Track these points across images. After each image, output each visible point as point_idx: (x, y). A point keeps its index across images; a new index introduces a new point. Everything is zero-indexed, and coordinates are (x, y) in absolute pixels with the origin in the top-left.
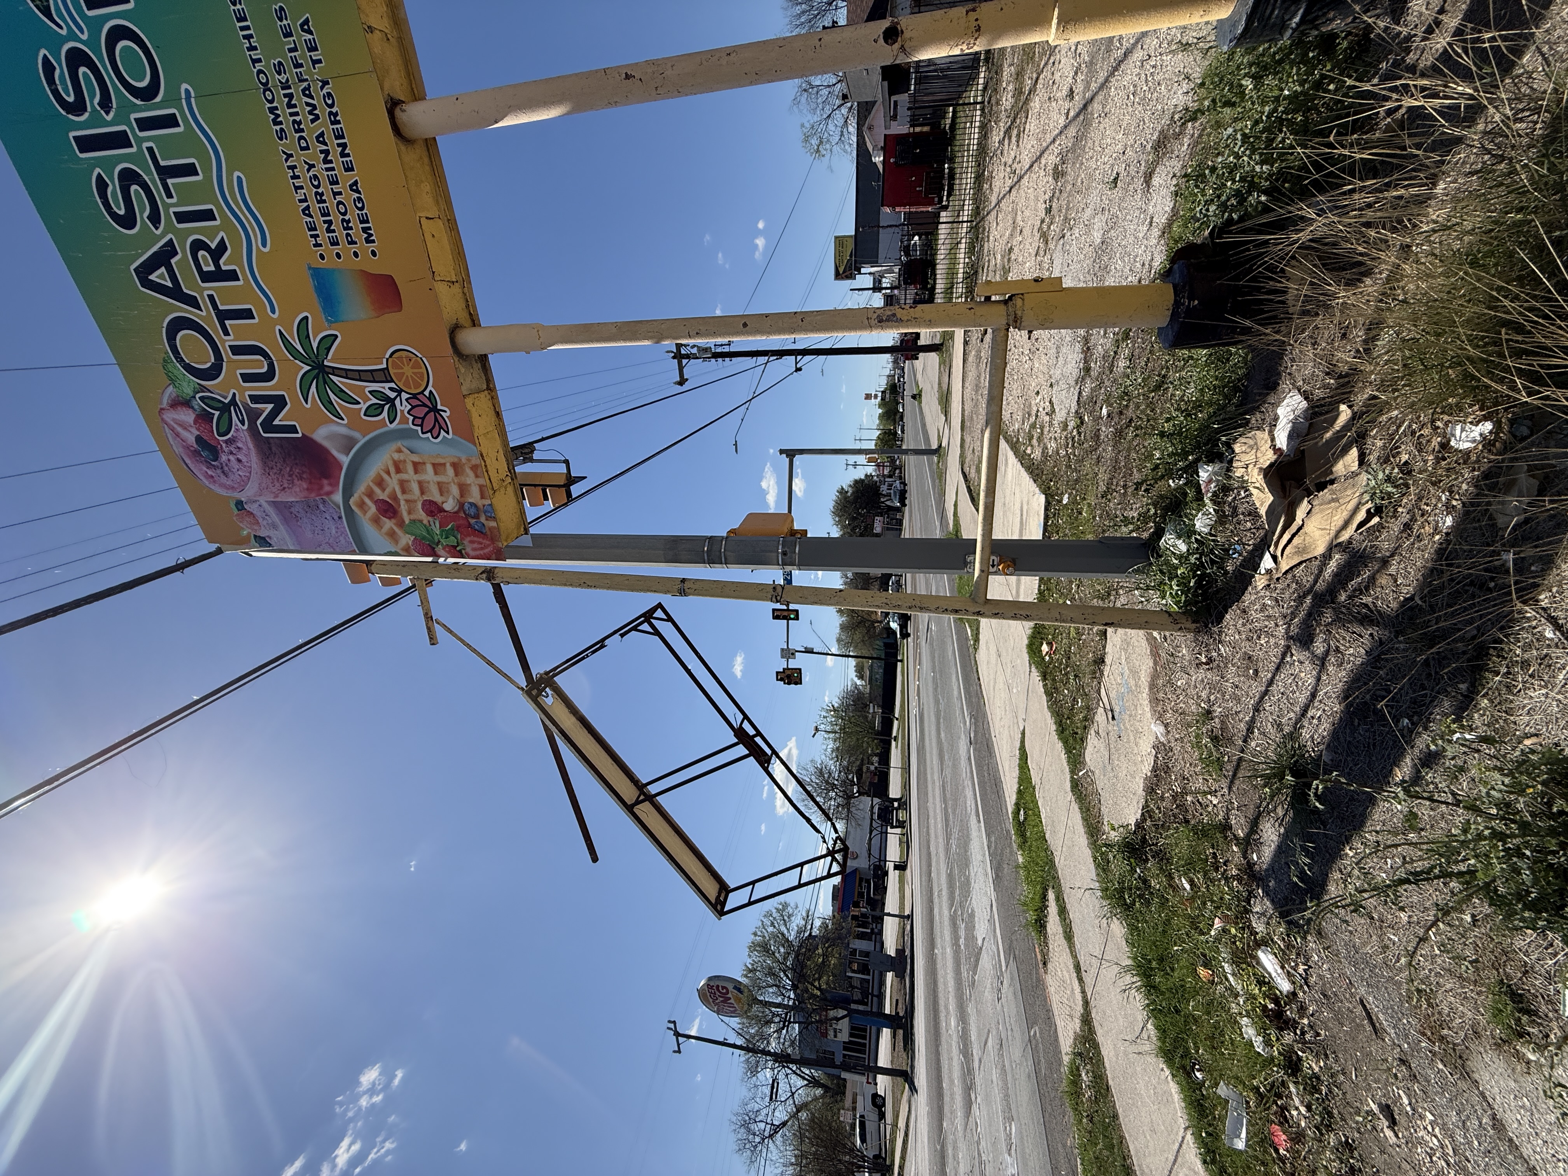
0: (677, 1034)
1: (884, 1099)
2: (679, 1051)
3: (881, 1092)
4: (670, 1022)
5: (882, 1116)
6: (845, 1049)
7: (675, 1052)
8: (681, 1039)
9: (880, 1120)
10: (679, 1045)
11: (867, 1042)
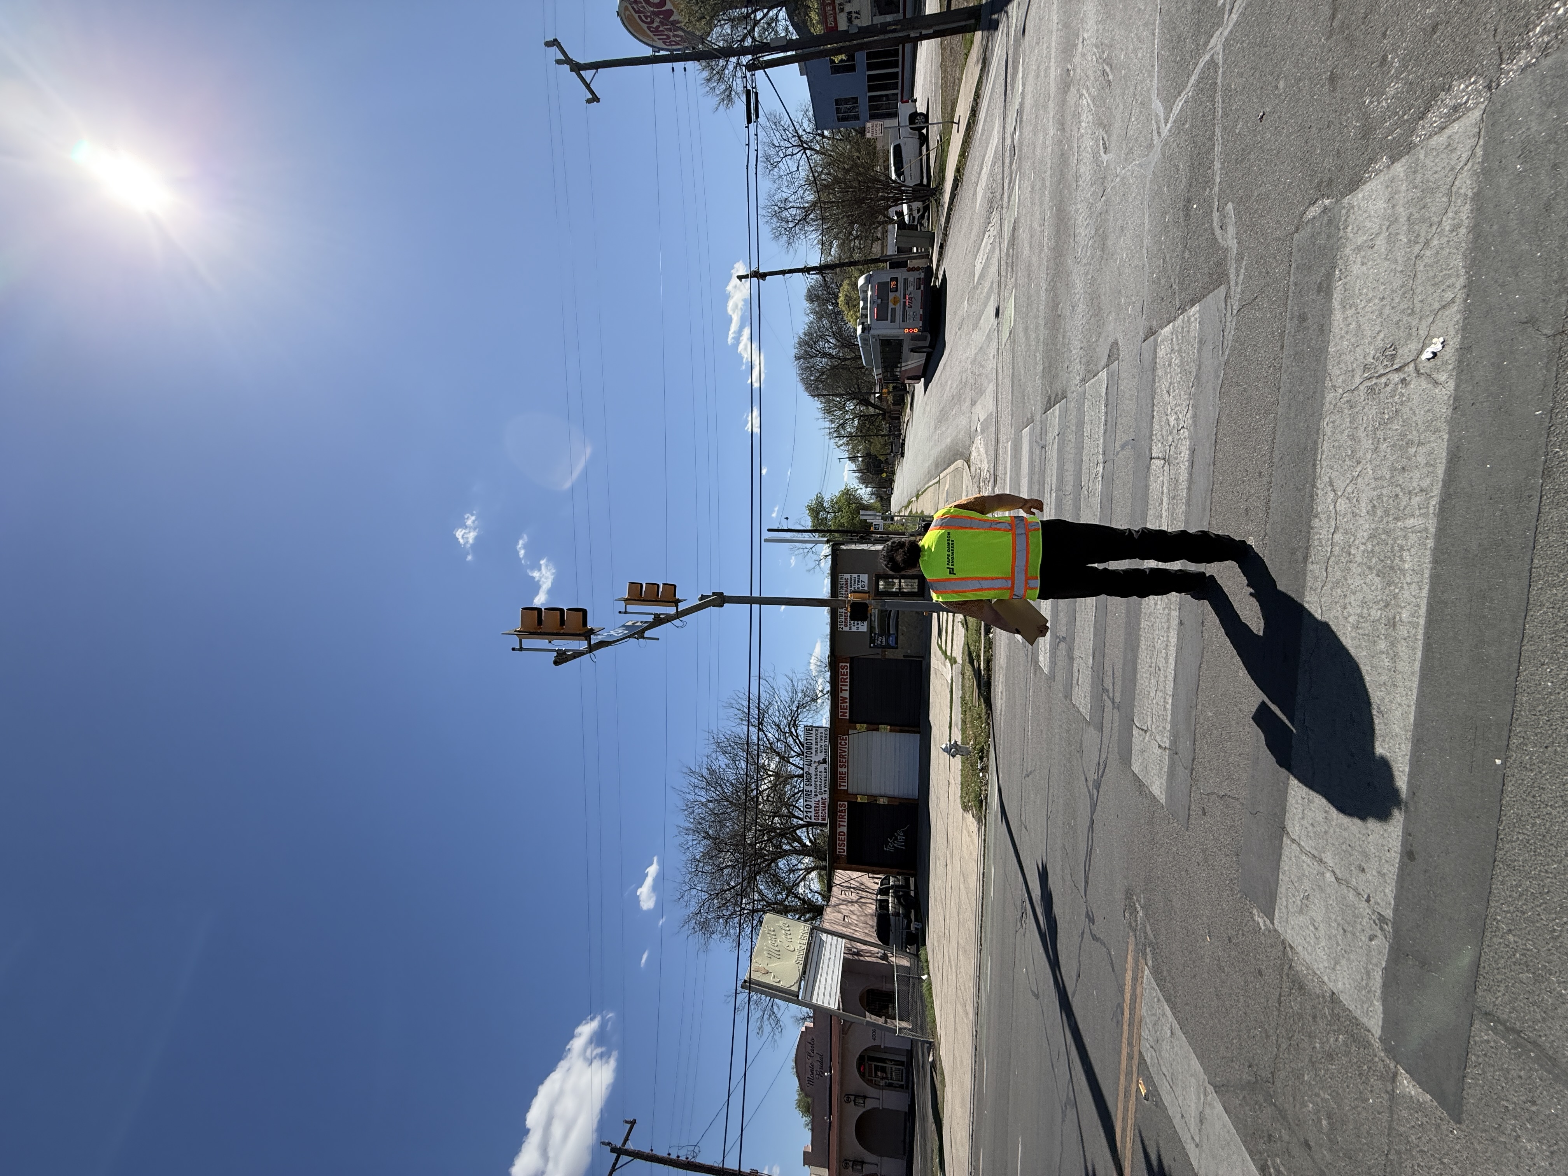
0: (577, 68)
1: (926, 116)
2: (595, 99)
3: (921, 108)
4: (548, 44)
5: (924, 140)
6: (871, 89)
7: (589, 101)
8: (587, 74)
9: (921, 146)
10: (588, 86)
11: (899, 70)
